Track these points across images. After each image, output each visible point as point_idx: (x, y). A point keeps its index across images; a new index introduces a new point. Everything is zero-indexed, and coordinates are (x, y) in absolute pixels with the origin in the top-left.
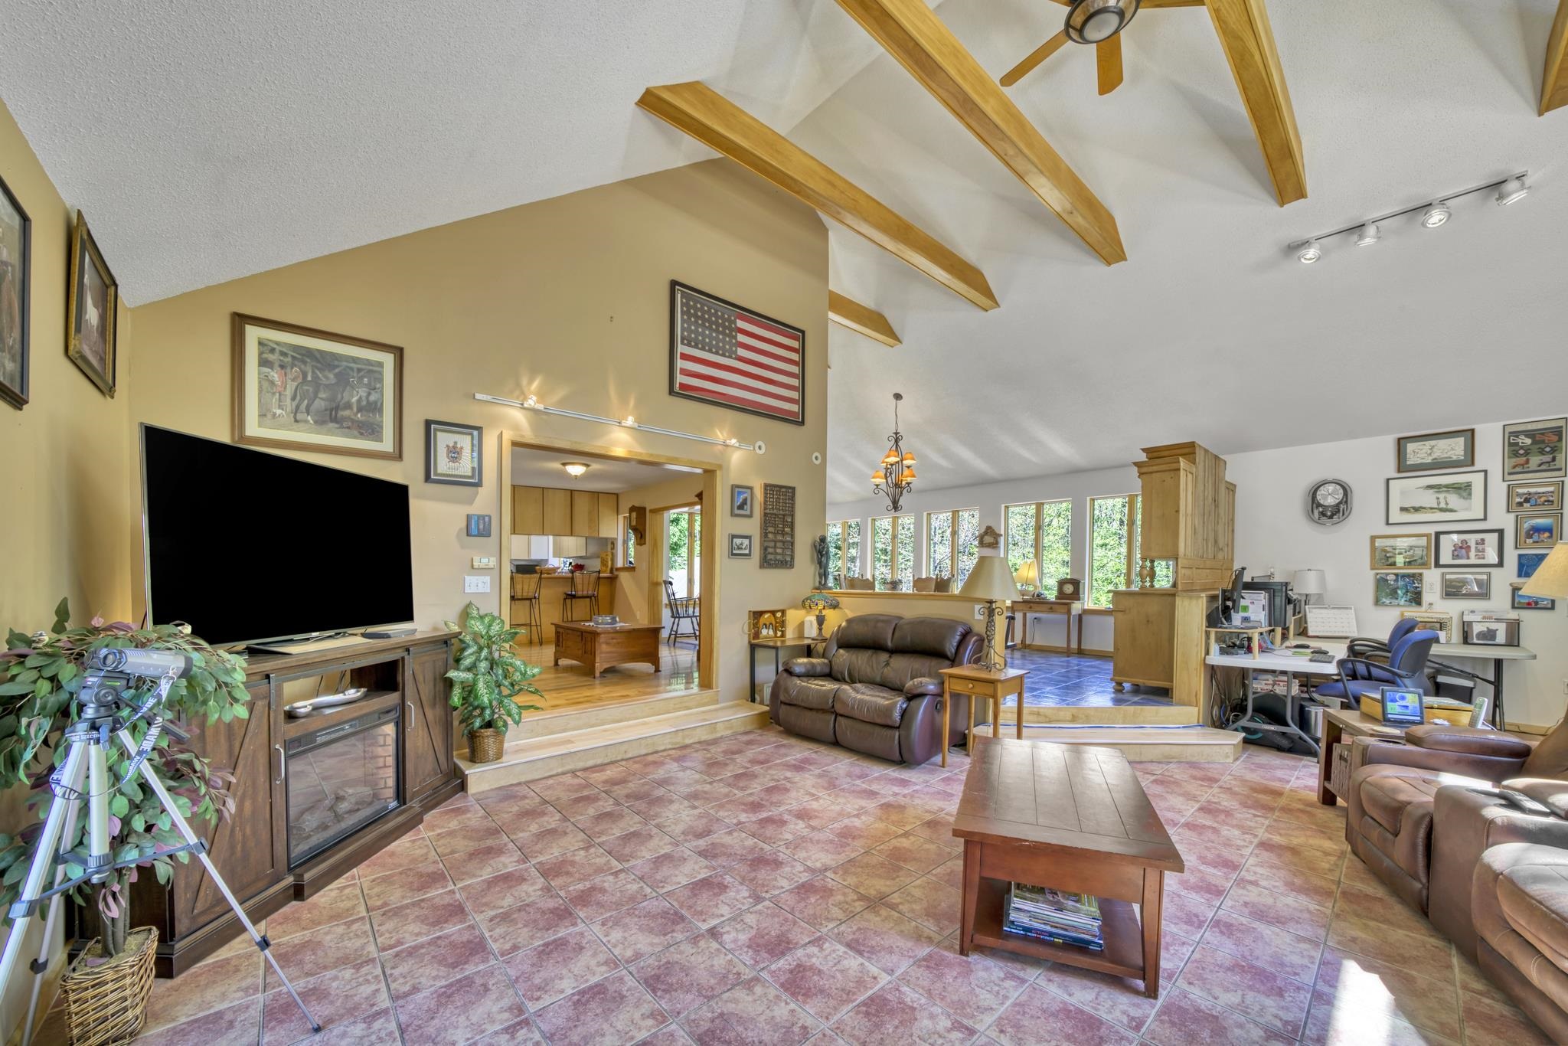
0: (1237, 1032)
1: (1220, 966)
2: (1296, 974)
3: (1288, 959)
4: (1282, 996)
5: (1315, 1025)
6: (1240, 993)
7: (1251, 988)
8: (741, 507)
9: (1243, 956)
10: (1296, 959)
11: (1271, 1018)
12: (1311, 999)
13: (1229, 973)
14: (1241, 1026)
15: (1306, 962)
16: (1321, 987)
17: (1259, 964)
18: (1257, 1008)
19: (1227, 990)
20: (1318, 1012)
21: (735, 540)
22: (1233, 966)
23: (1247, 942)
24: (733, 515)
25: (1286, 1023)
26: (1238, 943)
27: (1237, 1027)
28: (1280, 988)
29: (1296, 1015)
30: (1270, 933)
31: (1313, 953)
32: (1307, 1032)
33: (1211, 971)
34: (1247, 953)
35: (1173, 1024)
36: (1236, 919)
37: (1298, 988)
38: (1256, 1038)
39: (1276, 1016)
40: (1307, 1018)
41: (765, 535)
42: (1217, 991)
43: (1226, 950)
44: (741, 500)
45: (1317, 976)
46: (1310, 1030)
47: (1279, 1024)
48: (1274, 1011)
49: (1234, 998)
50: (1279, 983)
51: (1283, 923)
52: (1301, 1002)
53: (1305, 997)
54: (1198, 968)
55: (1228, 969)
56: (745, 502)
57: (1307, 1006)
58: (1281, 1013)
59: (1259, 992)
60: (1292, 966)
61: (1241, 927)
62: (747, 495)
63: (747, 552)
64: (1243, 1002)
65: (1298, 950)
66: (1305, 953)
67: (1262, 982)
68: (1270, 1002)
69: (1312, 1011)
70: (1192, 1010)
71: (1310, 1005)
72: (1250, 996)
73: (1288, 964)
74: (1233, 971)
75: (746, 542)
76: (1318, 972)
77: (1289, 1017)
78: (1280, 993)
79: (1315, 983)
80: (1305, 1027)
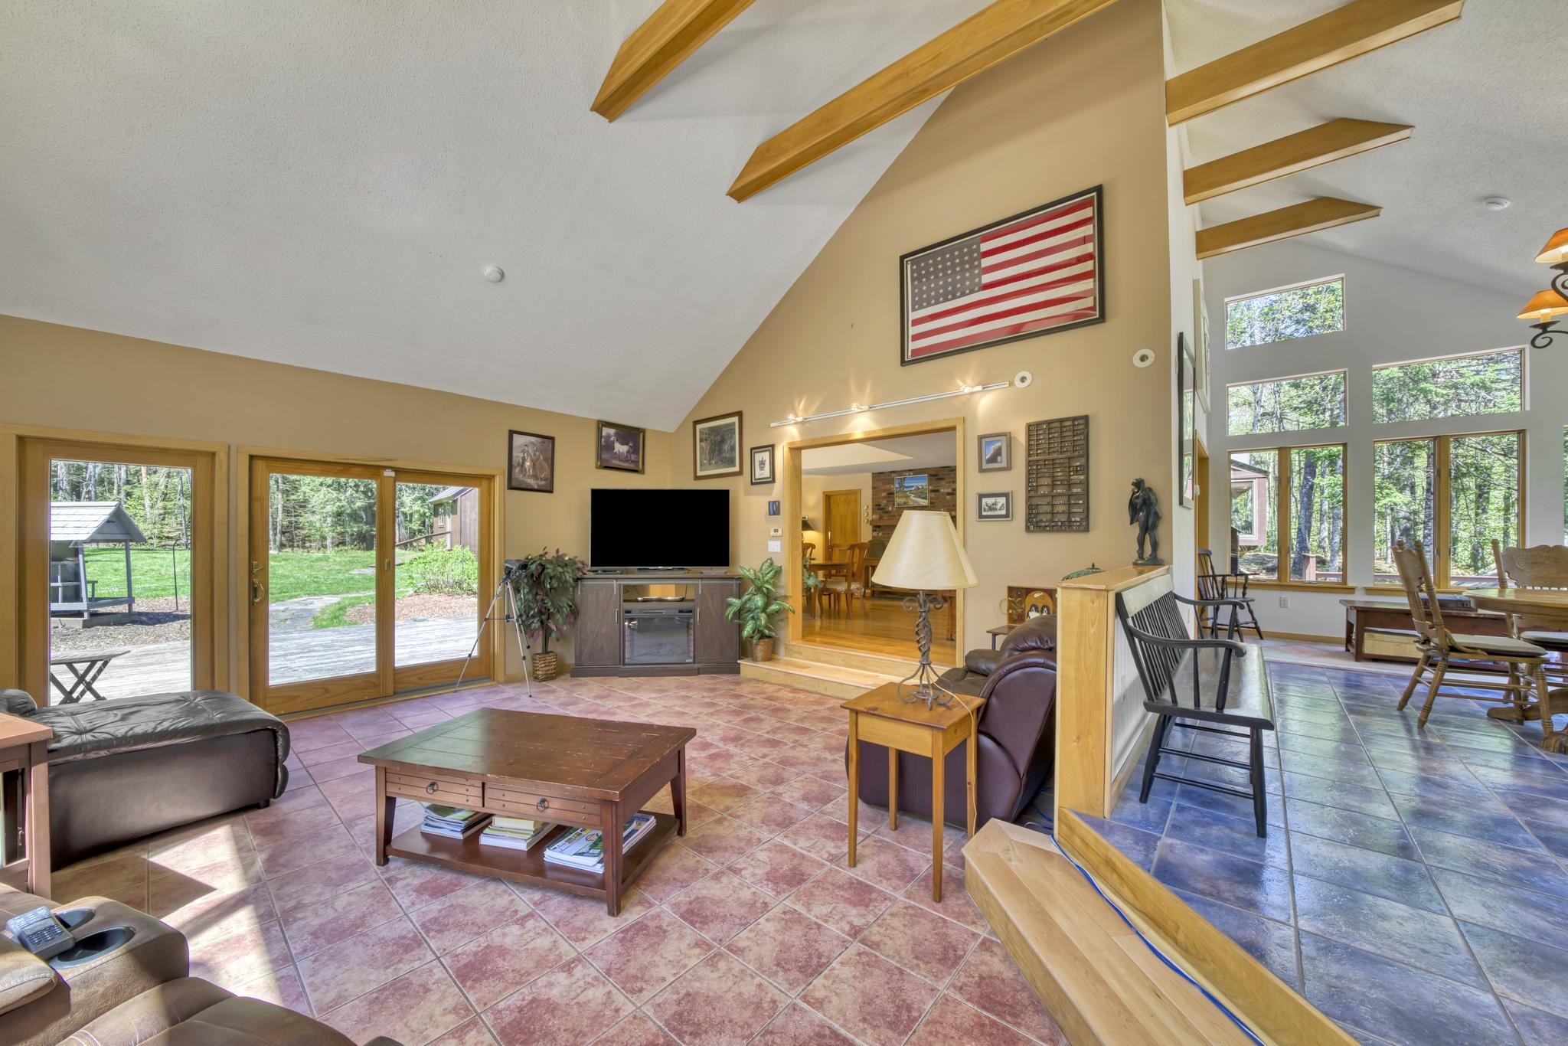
0: (319, 890)
1: (371, 914)
2: (316, 960)
3: (333, 968)
4: (312, 934)
5: (276, 937)
6: (340, 910)
7: (337, 919)
8: (993, 459)
9: (365, 935)
10: (327, 973)
11: (307, 914)
12: (290, 952)
13: (360, 915)
14: (320, 894)
15: (317, 980)
16: (289, 970)
17: (349, 941)
18: (321, 912)
19: (349, 904)
20: (278, 948)
21: (984, 500)
22: (363, 921)
23: (377, 949)
24: (982, 470)
25: (295, 920)
26: (382, 942)
27: (321, 893)
28: (318, 938)
29: (292, 931)
30: (372, 977)
31: (317, 995)
32: (278, 928)
33: (372, 905)
34: (366, 940)
35: (354, 865)
36: (412, 961)
37: (305, 951)
38: (306, 897)
39: (304, 918)
40: (284, 937)
41: (1032, 489)
42: (353, 898)
43: (383, 928)
44: (992, 452)
45: (300, 977)
46: (277, 931)
47: (299, 916)
48: (308, 920)
49: (340, 904)
50: (322, 941)
51: (372, 1003)
52: (296, 942)
53: (296, 948)
54: (383, 899)
55: (364, 916)
56: (998, 452)
57: (290, 943)
58: (303, 922)
59: (329, 922)
60: (324, 964)
61: (396, 959)
62: (1002, 443)
63: (1003, 512)
64: (332, 907)
65: (332, 985)
66: (325, 987)
67: (334, 930)
68: (315, 922)
69: (284, 944)
70: (354, 877)
71: (288, 947)
72: (331, 914)
73: (328, 963)
74: (360, 918)
75: (1002, 501)
76: (301, 981)
77: (295, 926)
78: (315, 934)
79: (296, 967)
80: (282, 929)
